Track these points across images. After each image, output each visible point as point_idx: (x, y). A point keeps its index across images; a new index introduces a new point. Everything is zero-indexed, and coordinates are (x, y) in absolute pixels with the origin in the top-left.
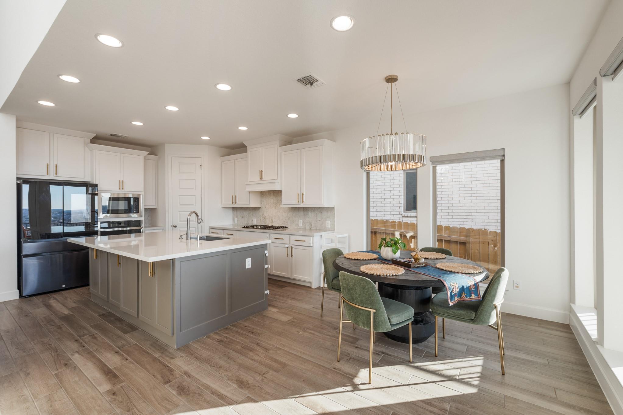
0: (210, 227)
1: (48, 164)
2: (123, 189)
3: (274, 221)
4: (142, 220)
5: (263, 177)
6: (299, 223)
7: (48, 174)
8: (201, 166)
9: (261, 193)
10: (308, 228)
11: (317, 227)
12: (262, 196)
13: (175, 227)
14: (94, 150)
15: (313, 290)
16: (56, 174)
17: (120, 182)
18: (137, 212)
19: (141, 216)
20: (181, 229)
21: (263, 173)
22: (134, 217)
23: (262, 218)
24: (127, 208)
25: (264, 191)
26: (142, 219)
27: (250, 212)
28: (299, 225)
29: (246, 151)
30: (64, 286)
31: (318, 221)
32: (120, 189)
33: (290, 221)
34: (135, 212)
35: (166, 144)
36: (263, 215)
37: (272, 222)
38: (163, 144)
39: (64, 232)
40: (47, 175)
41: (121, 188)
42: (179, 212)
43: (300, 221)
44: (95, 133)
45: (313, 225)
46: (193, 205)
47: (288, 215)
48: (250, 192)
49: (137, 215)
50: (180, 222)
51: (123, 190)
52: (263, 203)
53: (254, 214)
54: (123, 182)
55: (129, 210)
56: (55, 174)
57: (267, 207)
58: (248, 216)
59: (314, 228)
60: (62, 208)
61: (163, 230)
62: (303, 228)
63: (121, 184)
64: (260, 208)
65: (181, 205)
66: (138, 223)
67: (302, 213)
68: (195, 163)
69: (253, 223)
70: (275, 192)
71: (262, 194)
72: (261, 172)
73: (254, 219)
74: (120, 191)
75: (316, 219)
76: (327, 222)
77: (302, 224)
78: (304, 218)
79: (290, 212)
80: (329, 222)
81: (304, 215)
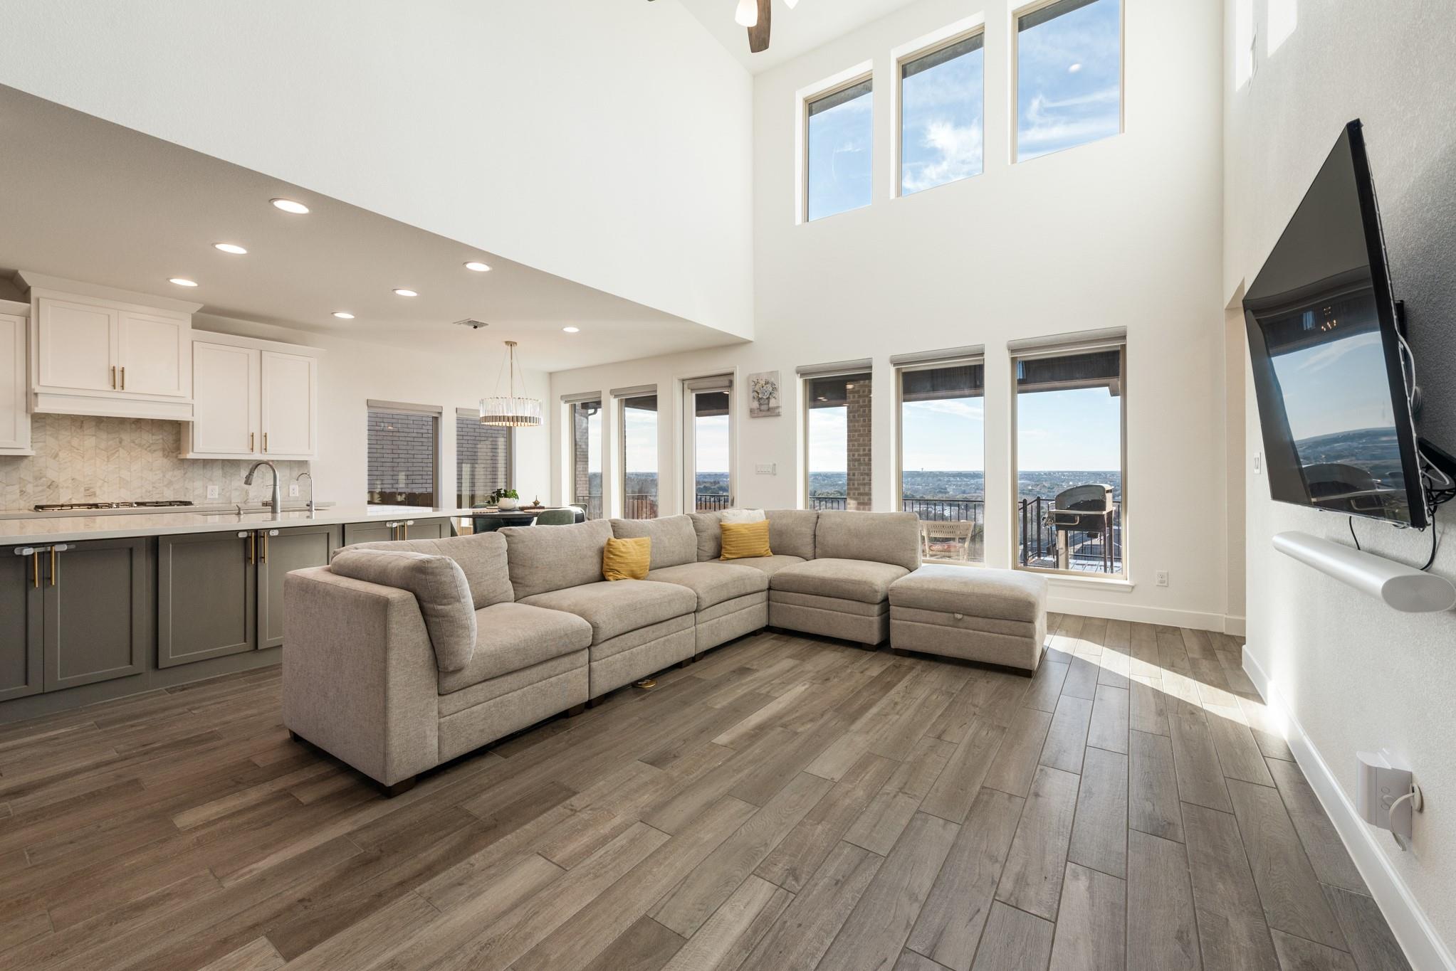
3: (97, 493)
6: (209, 492)
28: (209, 496)
33: (174, 489)
37: (94, 494)
43: (210, 487)
45: (251, 495)
47: (164, 476)
57: (61, 455)
67: (218, 472)
70: (105, 420)
72: (117, 372)
75: (263, 482)
76: (291, 487)
77: (219, 494)
78: (226, 482)
79: (174, 470)
80: (297, 487)
81: (224, 475)
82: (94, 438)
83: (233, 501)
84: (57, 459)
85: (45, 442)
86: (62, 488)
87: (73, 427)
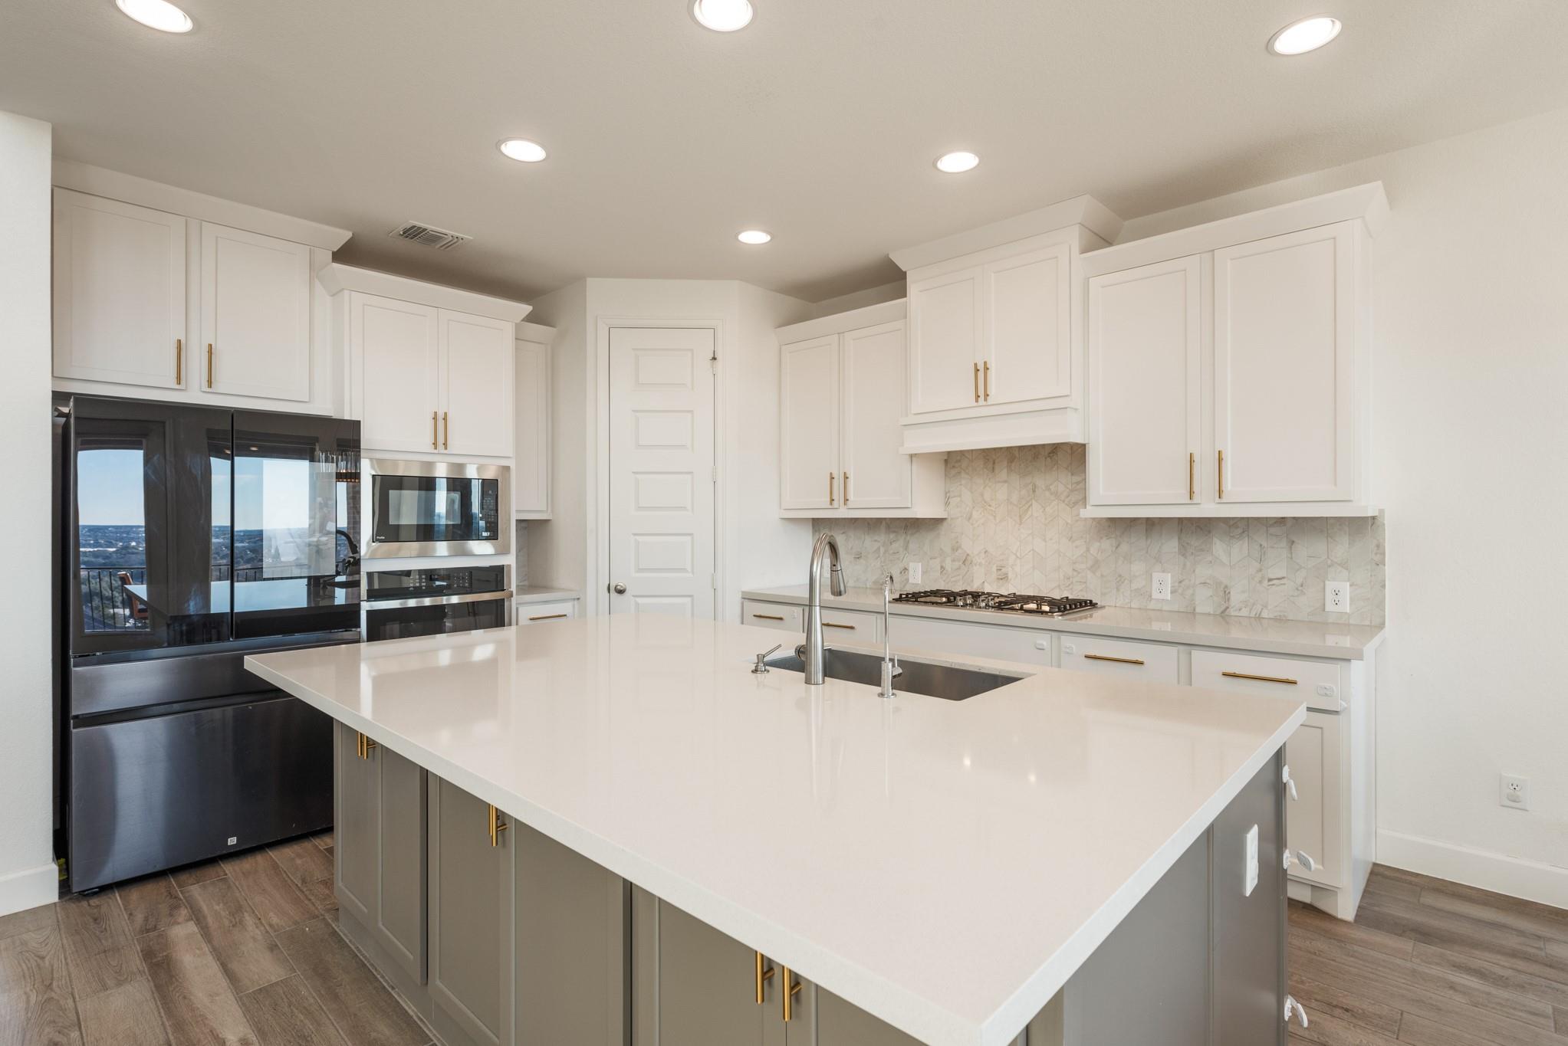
0: (743, 592)
1: (179, 341)
2: (445, 444)
3: (1010, 575)
4: (509, 566)
5: (992, 390)
6: (1155, 585)
7: (179, 383)
8: (714, 359)
9: (946, 461)
10: (1209, 609)
11: (1266, 606)
12: (953, 472)
13: (621, 592)
14: (346, 292)
15: (1344, 930)
16: (210, 384)
17: (435, 419)
18: (494, 537)
19: (503, 551)
20: (640, 600)
21: (992, 374)
22: (481, 552)
23: (948, 561)
24: (458, 521)
25: (962, 452)
26: (510, 560)
27: (892, 536)
28: (1155, 595)
29: (902, 293)
30: (232, 841)
31: (1270, 580)
32: (435, 444)
33: (1102, 576)
34: (485, 534)
35: (589, 280)
36: (955, 549)
37: (1004, 578)
38: (576, 281)
39: (236, 610)
40: (177, 387)
41: (441, 440)
42: (635, 535)
43: (1157, 576)
44: (347, 229)
45: (1236, 598)
46: (684, 508)
47: (1088, 550)
48: (911, 456)
49: (494, 546)
50: (638, 575)
51: (446, 448)
52: (954, 501)
53: (911, 546)
54: (445, 419)
55: (463, 530)
56: (205, 383)
57: (975, 515)
58: (882, 550)
59: (1245, 612)
60: (229, 524)
61: (576, 602)
62: (1176, 608)
63: (440, 423)
64: (941, 520)
65: (640, 508)
66: (494, 577)
67: (1170, 545)
68: (692, 350)
69: (907, 580)
70: (1016, 453)
71: (953, 462)
72: (981, 372)
73: (912, 566)
74: (436, 451)
75: (1260, 570)
76: (1330, 586)
77: (1172, 593)
78: (1185, 565)
79: (1101, 538)
80: (1346, 589)
81: (1183, 551)
82: (1006, 485)
83: (1198, 610)
84: (971, 521)
85: (960, 496)
86: (976, 565)
87: (985, 470)
